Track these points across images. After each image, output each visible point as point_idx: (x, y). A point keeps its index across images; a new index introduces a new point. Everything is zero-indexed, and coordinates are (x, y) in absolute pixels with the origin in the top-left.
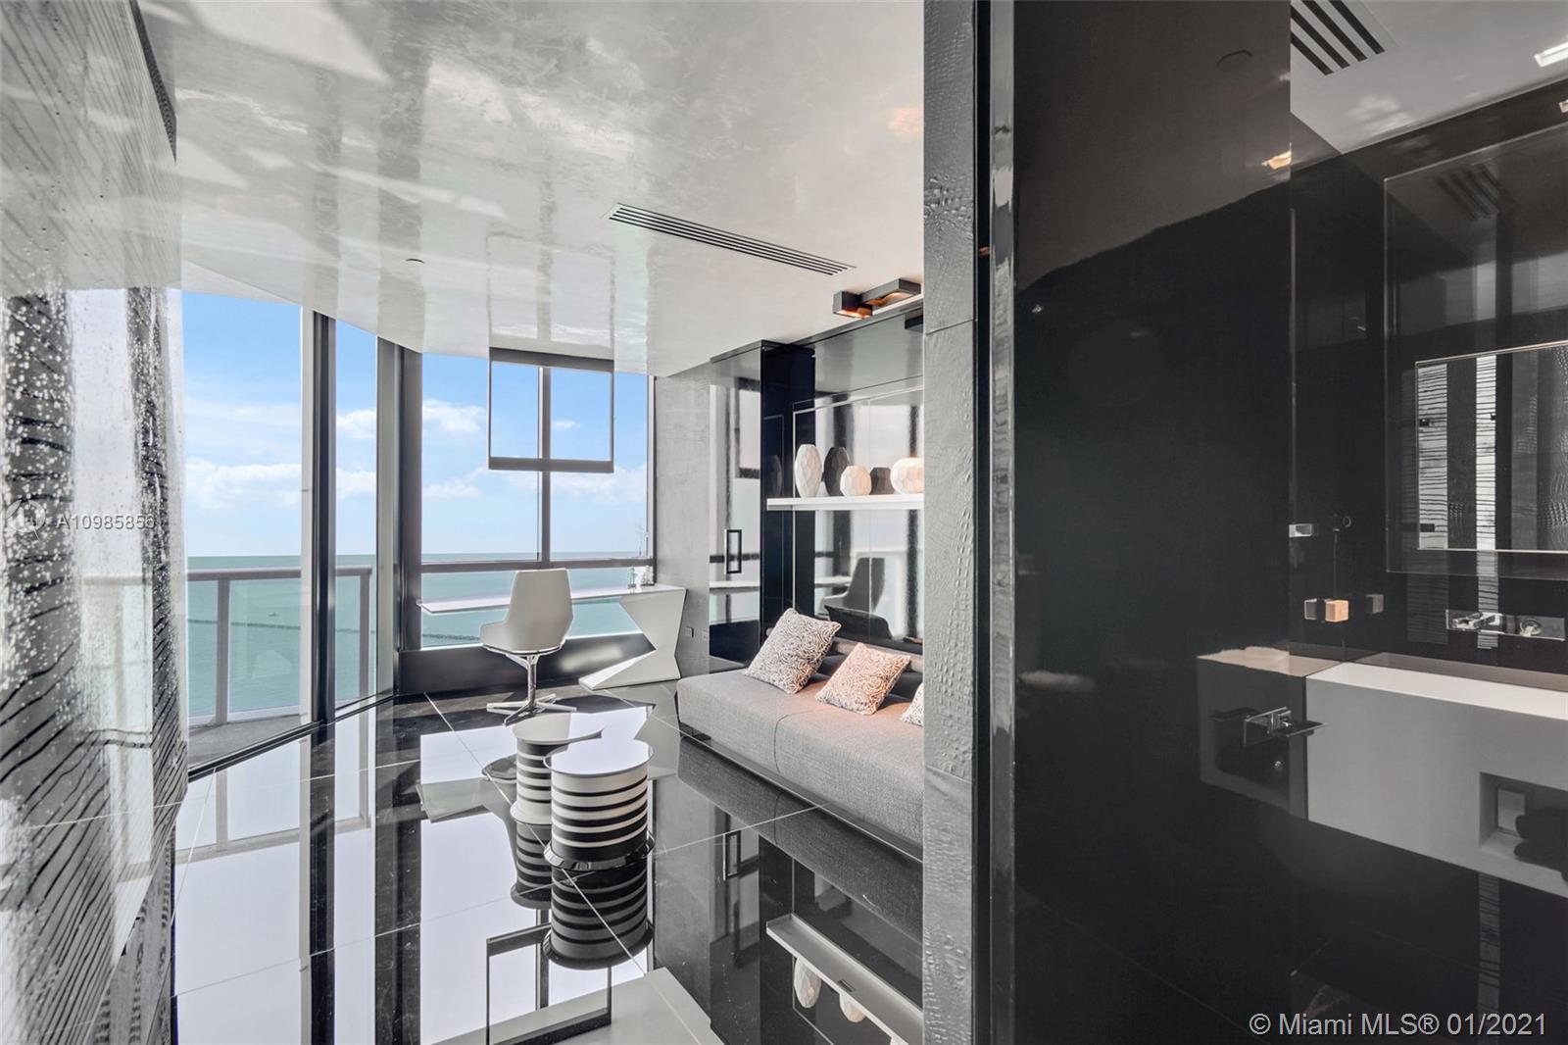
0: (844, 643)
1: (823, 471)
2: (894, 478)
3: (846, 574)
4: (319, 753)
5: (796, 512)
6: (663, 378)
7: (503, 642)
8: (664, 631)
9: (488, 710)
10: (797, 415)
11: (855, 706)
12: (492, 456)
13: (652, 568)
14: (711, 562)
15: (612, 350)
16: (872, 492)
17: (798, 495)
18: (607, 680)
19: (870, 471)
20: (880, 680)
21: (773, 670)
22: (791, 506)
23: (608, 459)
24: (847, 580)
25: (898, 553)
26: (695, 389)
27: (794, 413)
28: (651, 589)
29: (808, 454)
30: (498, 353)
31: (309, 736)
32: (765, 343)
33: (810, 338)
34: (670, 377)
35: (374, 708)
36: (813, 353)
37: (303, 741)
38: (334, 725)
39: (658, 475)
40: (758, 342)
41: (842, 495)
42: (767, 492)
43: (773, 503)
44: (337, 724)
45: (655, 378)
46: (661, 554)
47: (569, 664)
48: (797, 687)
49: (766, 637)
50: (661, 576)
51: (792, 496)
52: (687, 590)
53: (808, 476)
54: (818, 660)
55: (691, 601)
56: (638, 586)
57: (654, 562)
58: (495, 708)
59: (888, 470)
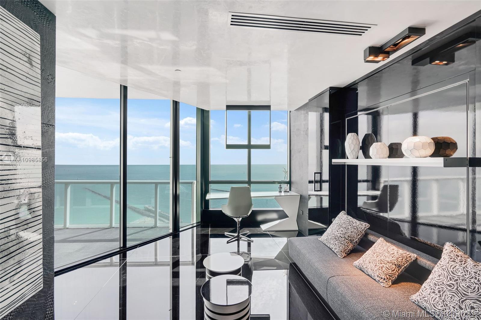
0: (372, 235)
1: (361, 145)
2: (404, 149)
3: (378, 190)
4: (175, 242)
5: (347, 165)
6: (293, 111)
7: (228, 212)
8: (292, 210)
9: (225, 235)
10: (347, 120)
11: (377, 279)
12: (227, 144)
13: (289, 185)
14: (309, 183)
15: (270, 101)
16: (390, 157)
17: (348, 158)
18: (268, 228)
19: (388, 145)
20: (394, 266)
21: (332, 242)
22: (345, 163)
23: (269, 144)
24: (378, 193)
25: (407, 181)
26: (304, 114)
27: (346, 119)
28: (289, 194)
29: (352, 138)
30: (229, 107)
31: (172, 236)
32: (331, 88)
33: (355, 81)
34: (295, 110)
35: (196, 227)
36: (357, 90)
37: (170, 238)
38: (179, 233)
39: (291, 149)
40: (328, 88)
41: (371, 158)
42: (332, 156)
43: (335, 161)
44: (180, 233)
45: (290, 112)
46: (293, 180)
47: (260, 218)
48: (344, 255)
49: (332, 222)
50: (292, 189)
51: (345, 158)
52: (301, 195)
53: (352, 149)
54: (356, 242)
55: (303, 200)
56: (283, 192)
57: (290, 183)
58: (227, 234)
59: (400, 144)
